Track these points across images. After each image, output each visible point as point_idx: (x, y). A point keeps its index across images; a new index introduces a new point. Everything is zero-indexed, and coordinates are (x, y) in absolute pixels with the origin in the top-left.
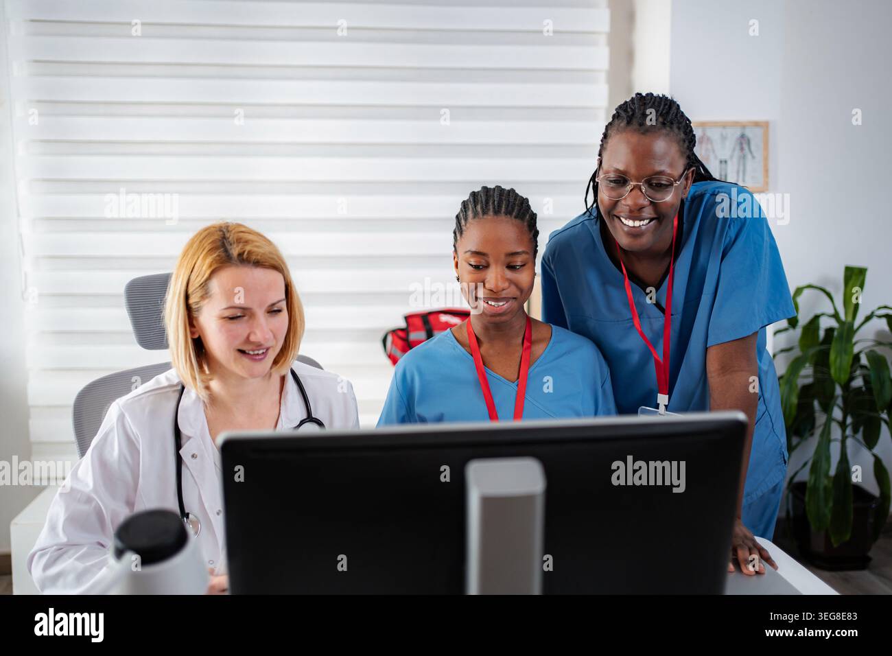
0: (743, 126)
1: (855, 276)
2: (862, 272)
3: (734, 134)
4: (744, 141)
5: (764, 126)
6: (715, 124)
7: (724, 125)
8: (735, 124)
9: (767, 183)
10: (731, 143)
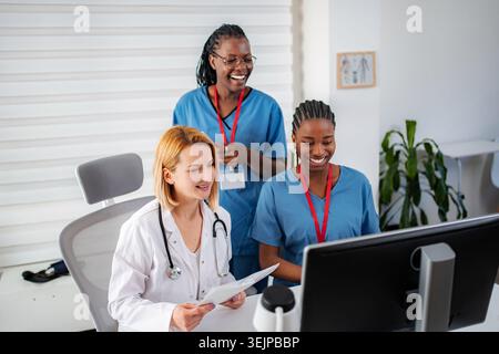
0: (363, 54)
1: (411, 125)
2: (414, 123)
3: (359, 58)
4: (364, 61)
5: (372, 54)
6: (350, 54)
7: (355, 54)
8: (359, 53)
9: (375, 82)
10: (358, 63)
